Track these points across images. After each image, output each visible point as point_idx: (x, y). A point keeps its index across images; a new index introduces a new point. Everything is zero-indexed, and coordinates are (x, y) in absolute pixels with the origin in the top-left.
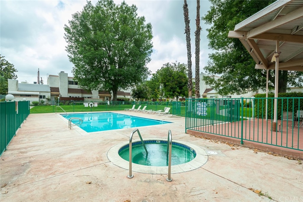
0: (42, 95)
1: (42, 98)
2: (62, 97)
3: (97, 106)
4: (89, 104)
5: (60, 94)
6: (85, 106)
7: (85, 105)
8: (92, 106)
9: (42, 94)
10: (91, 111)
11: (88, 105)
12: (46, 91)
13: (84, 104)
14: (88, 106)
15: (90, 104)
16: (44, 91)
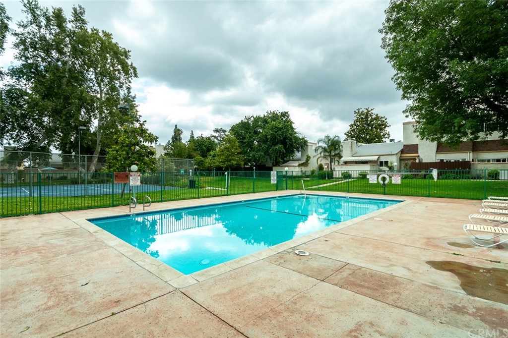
0: (384, 161)
1: (383, 166)
2: (423, 162)
3: (399, 182)
4: (378, 179)
5: (419, 156)
6: (370, 182)
7: (370, 179)
8: (386, 182)
9: (383, 159)
10: (384, 194)
11: (376, 179)
12: (390, 153)
13: (368, 177)
14: (376, 182)
15: (380, 177)
16: (387, 154)
